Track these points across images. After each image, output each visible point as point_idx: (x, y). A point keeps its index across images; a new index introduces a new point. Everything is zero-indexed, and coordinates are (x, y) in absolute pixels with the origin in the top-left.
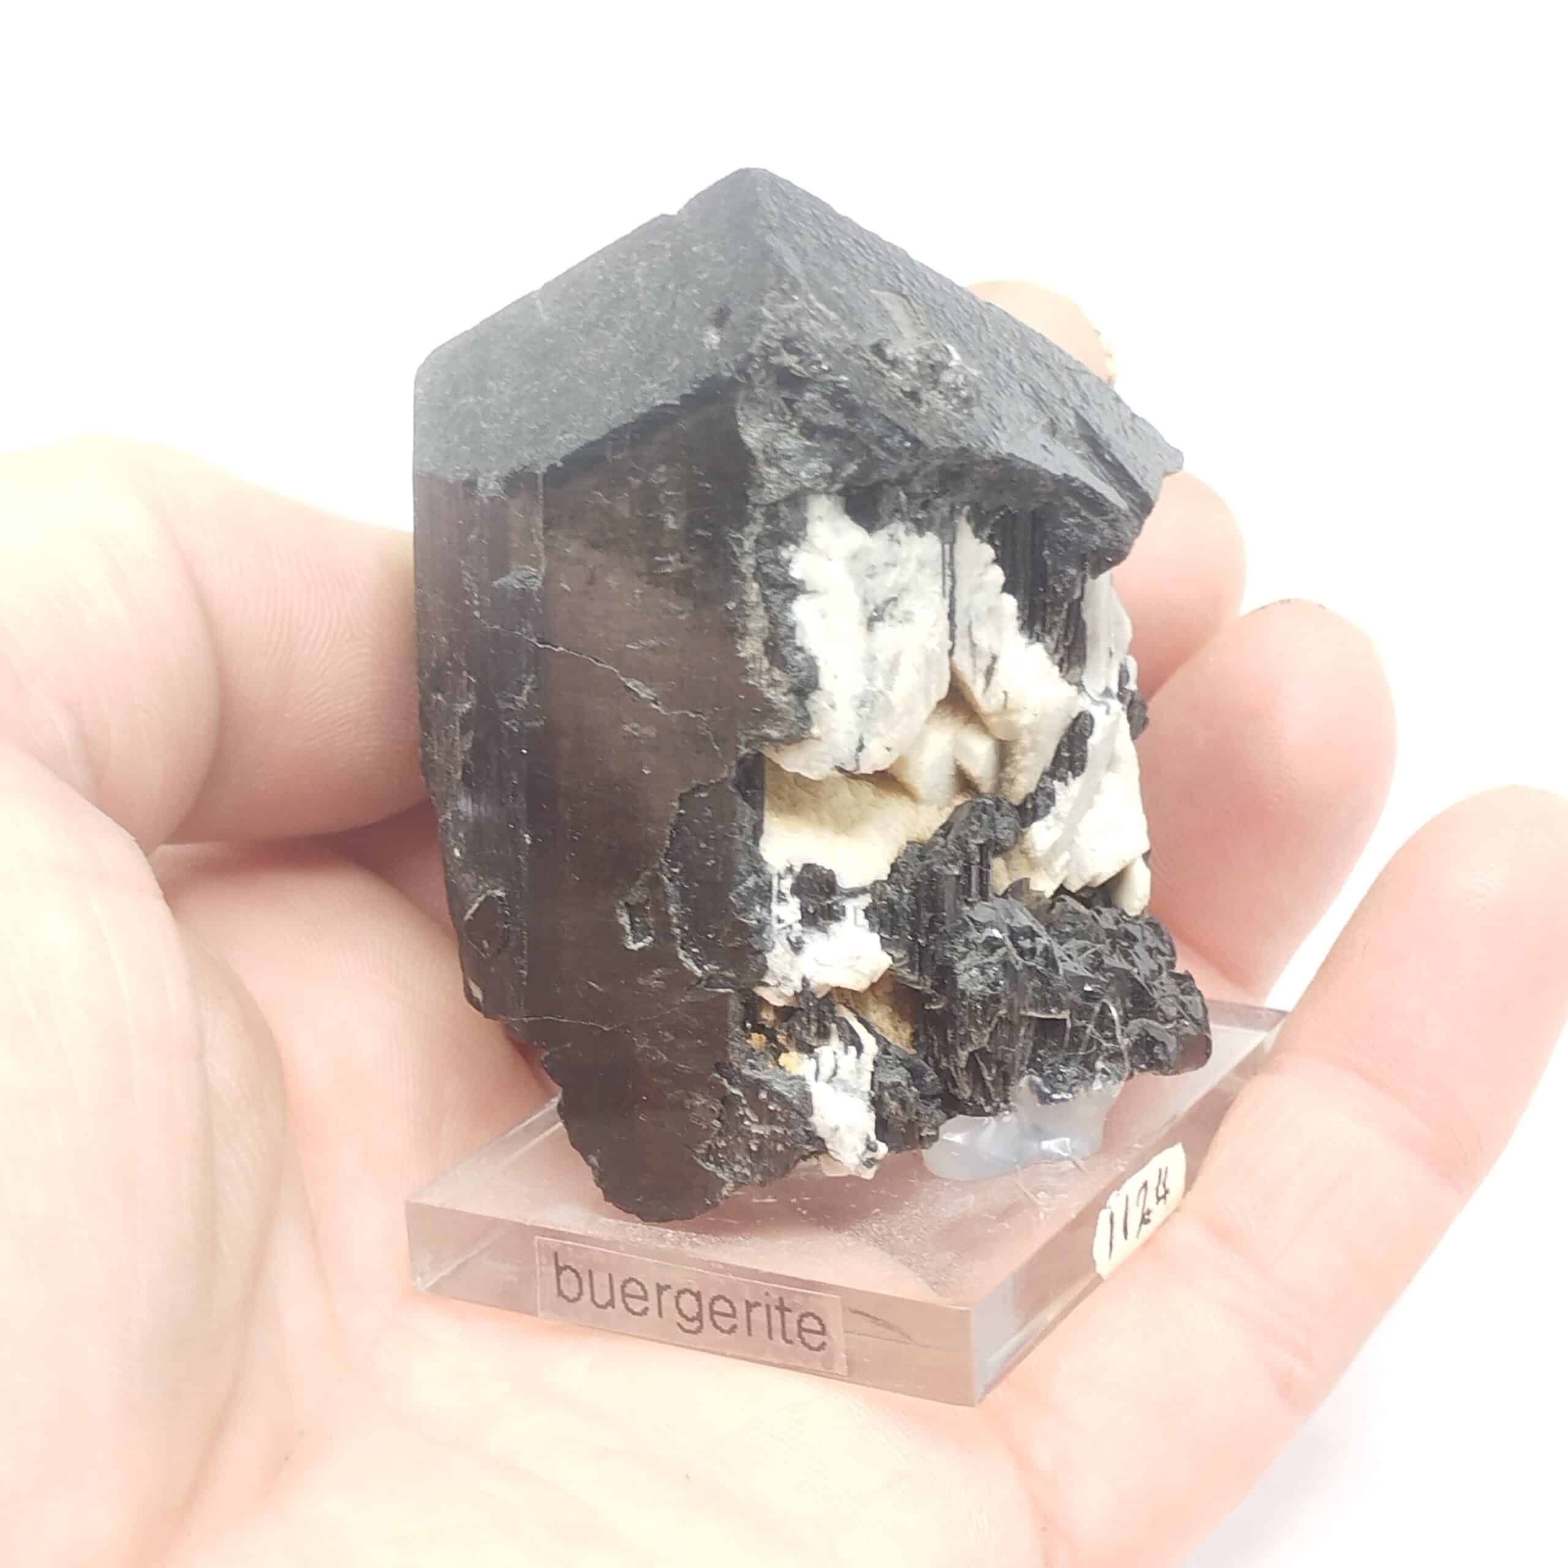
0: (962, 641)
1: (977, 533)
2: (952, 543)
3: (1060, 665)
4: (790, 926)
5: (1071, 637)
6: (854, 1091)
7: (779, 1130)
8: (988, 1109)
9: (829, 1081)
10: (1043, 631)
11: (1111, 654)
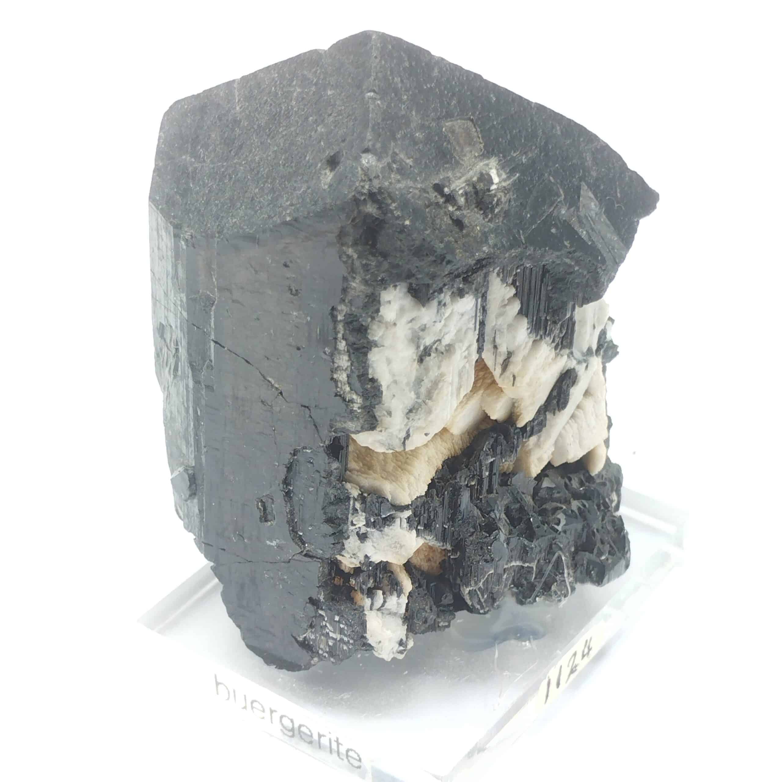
0: (488, 346)
1: (503, 280)
2: (484, 297)
3: (556, 348)
4: (360, 528)
5: (564, 332)
6: (395, 614)
7: (346, 639)
8: (481, 611)
9: (379, 610)
10: (545, 333)
11: (594, 327)
